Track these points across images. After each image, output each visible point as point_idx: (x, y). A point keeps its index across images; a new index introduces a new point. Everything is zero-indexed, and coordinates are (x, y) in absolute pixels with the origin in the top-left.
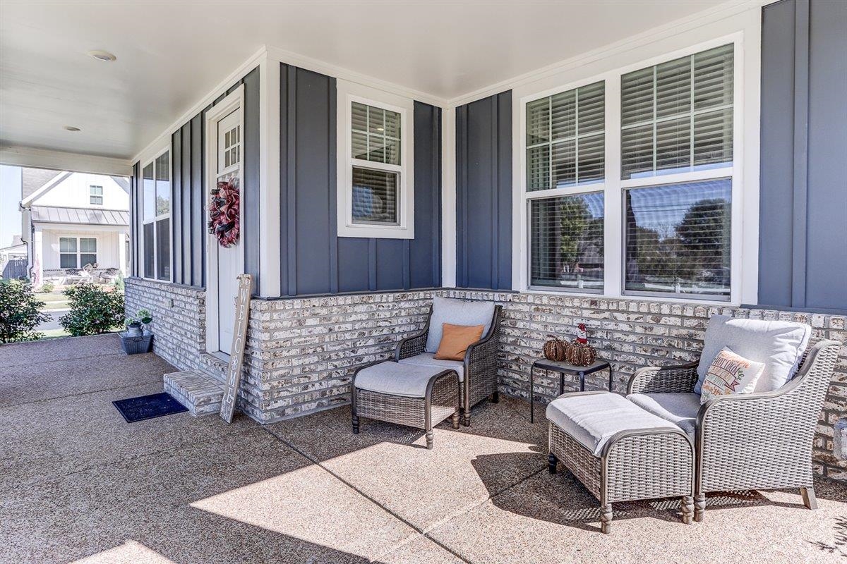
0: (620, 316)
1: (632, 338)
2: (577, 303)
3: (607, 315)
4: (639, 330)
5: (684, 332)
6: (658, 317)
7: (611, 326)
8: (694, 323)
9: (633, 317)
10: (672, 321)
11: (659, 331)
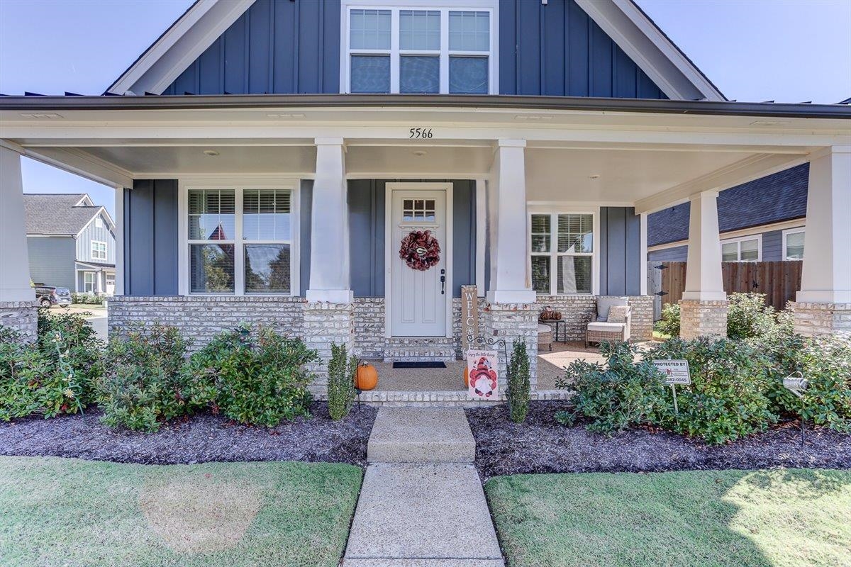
0: (560, 302)
1: (565, 309)
2: (543, 298)
3: (555, 302)
4: (567, 306)
5: (582, 305)
6: (573, 301)
7: (557, 306)
8: (585, 302)
9: (565, 302)
10: (579, 302)
11: (574, 306)
